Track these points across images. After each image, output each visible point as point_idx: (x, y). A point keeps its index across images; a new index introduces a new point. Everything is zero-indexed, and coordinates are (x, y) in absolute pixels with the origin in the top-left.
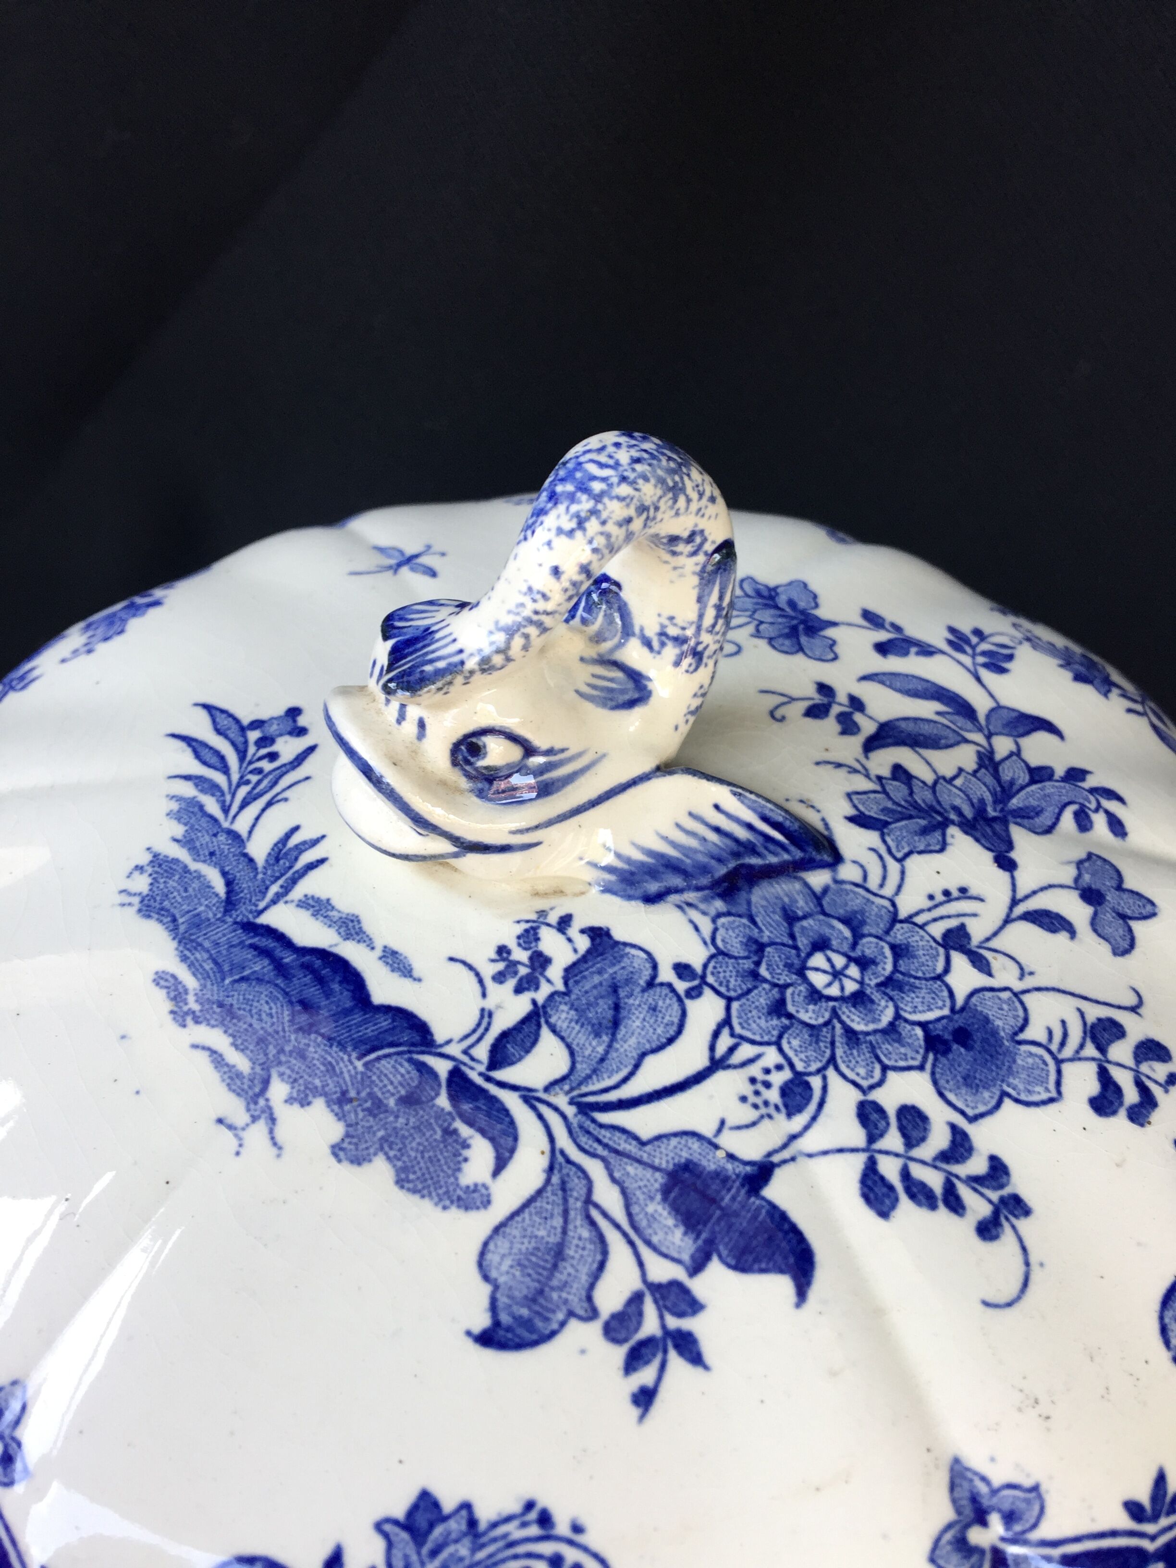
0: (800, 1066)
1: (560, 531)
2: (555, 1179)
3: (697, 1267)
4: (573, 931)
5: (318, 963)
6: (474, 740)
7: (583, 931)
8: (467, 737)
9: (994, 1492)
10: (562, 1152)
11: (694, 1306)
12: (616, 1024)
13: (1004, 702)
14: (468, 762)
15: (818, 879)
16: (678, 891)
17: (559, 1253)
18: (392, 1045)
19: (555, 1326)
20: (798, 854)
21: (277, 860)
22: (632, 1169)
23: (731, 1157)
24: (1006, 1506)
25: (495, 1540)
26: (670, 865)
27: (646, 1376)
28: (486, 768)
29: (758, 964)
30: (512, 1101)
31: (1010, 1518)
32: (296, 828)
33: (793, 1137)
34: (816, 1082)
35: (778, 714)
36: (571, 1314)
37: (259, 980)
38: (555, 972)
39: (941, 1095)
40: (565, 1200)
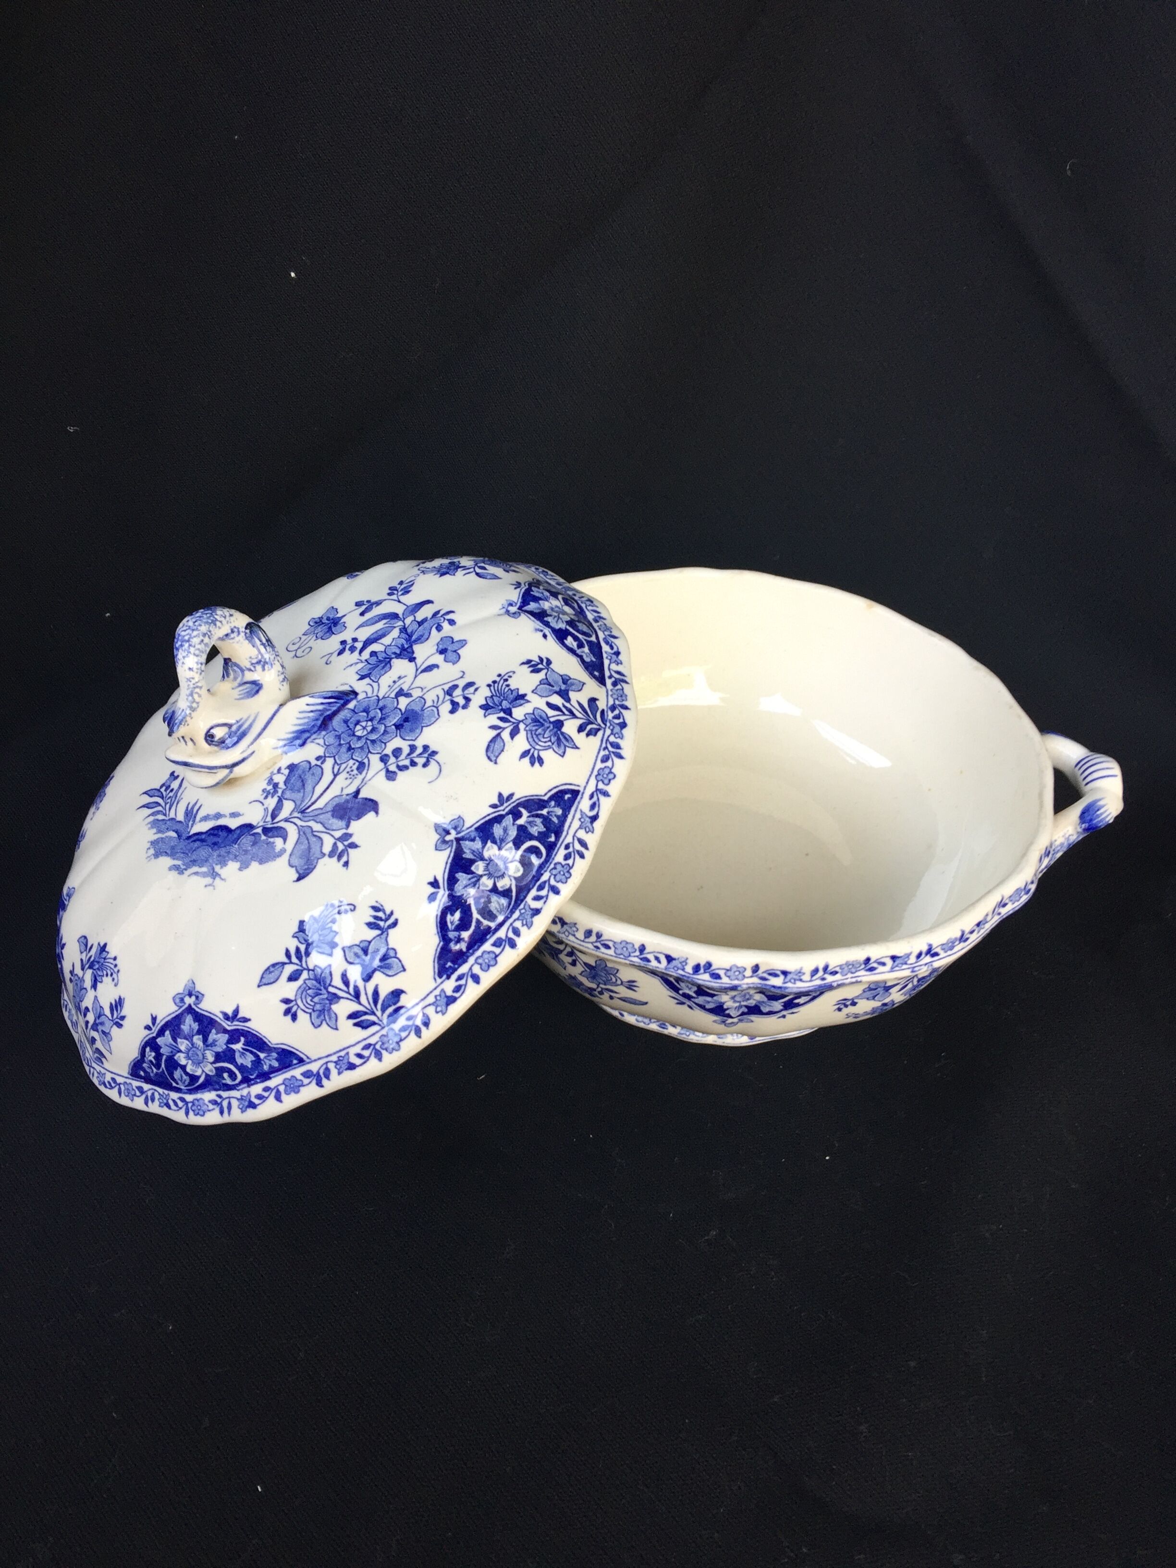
0: (360, 760)
2: (301, 833)
3: (348, 826)
4: (283, 771)
5: (212, 832)
6: (209, 734)
7: (285, 769)
8: (206, 734)
9: (449, 825)
10: (301, 826)
11: (351, 835)
12: (304, 785)
13: (408, 605)
14: (212, 741)
15: (351, 705)
16: (309, 738)
17: (309, 848)
18: (242, 835)
19: (315, 864)
20: (342, 702)
21: (187, 816)
22: (321, 817)
23: (347, 795)
25: (322, 918)
26: (303, 732)
27: (344, 859)
28: (219, 739)
29: (340, 741)
30: (282, 824)
31: (455, 828)
32: (189, 804)
33: (363, 779)
34: (366, 761)
35: (328, 662)
36: (319, 859)
37: (198, 848)
38: (282, 785)
39: (404, 739)
40: (306, 836)
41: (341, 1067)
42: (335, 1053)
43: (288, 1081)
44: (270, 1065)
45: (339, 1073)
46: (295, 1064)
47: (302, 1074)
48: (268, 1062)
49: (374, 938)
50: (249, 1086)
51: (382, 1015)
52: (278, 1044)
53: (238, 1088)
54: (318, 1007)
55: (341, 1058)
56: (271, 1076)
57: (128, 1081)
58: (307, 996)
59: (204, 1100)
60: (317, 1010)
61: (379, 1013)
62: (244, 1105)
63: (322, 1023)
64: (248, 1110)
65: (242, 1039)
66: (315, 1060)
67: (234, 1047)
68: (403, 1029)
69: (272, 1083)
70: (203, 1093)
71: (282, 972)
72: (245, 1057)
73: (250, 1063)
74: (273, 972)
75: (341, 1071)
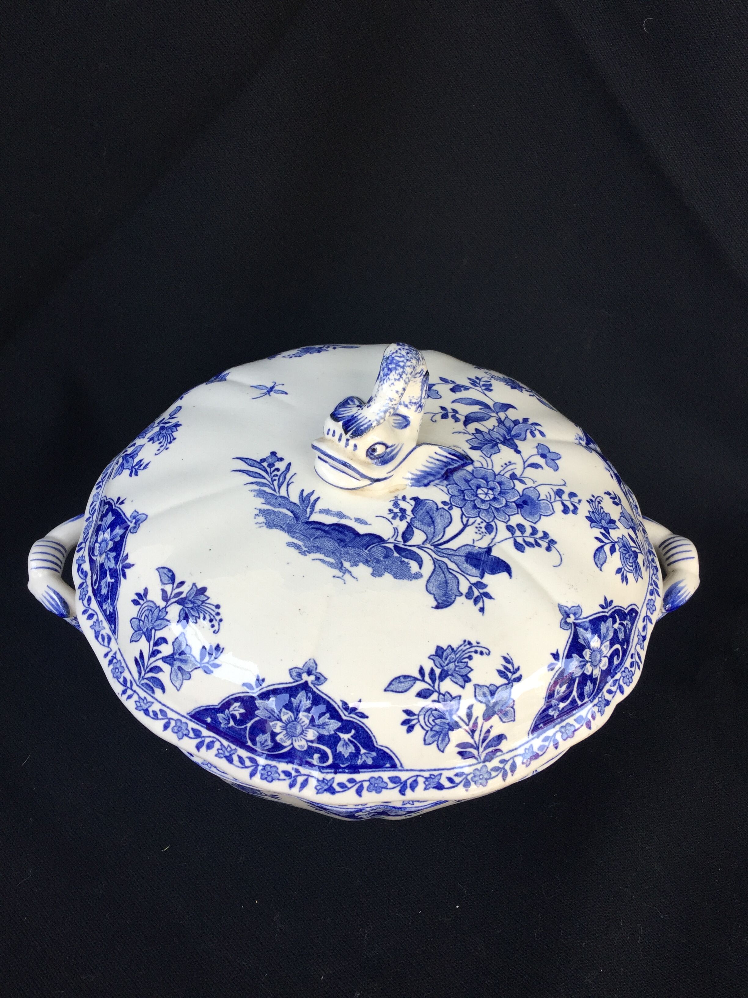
0: (487, 521)
1: (395, 380)
2: (437, 565)
3: (482, 576)
4: (408, 500)
5: (337, 528)
6: (373, 447)
7: (411, 499)
8: (371, 447)
9: (570, 609)
10: (435, 558)
11: (485, 586)
12: (433, 522)
13: (496, 401)
14: (372, 454)
15: (470, 468)
16: (433, 481)
17: (446, 582)
18: (373, 544)
19: (453, 600)
20: (462, 462)
21: (304, 502)
22: (455, 558)
23: (479, 548)
24: (573, 612)
25: (459, 651)
26: (429, 474)
27: (480, 605)
28: (377, 455)
29: (464, 496)
30: (415, 549)
31: (575, 614)
32: (303, 491)
33: (493, 539)
34: (493, 524)
35: (434, 419)
36: (456, 596)
37: (322, 537)
38: (409, 512)
39: (525, 519)
40: (442, 570)
41: (429, 784)
42: (428, 770)
43: (373, 779)
44: (365, 761)
45: (425, 789)
46: (387, 768)
47: (389, 778)
48: (364, 758)
49: (501, 686)
50: (335, 773)
51: (482, 752)
52: (382, 746)
53: (322, 770)
54: (437, 728)
55: (432, 777)
56: (360, 770)
57: (184, 720)
58: (431, 715)
59: (277, 769)
60: (434, 731)
61: (481, 749)
62: (323, 787)
63: (433, 742)
64: (325, 792)
65: (353, 732)
66: (407, 770)
67: (342, 735)
68: (496, 769)
69: (358, 777)
70: (280, 761)
71: (412, 686)
72: (346, 749)
73: (348, 754)
74: (403, 682)
75: (428, 787)
